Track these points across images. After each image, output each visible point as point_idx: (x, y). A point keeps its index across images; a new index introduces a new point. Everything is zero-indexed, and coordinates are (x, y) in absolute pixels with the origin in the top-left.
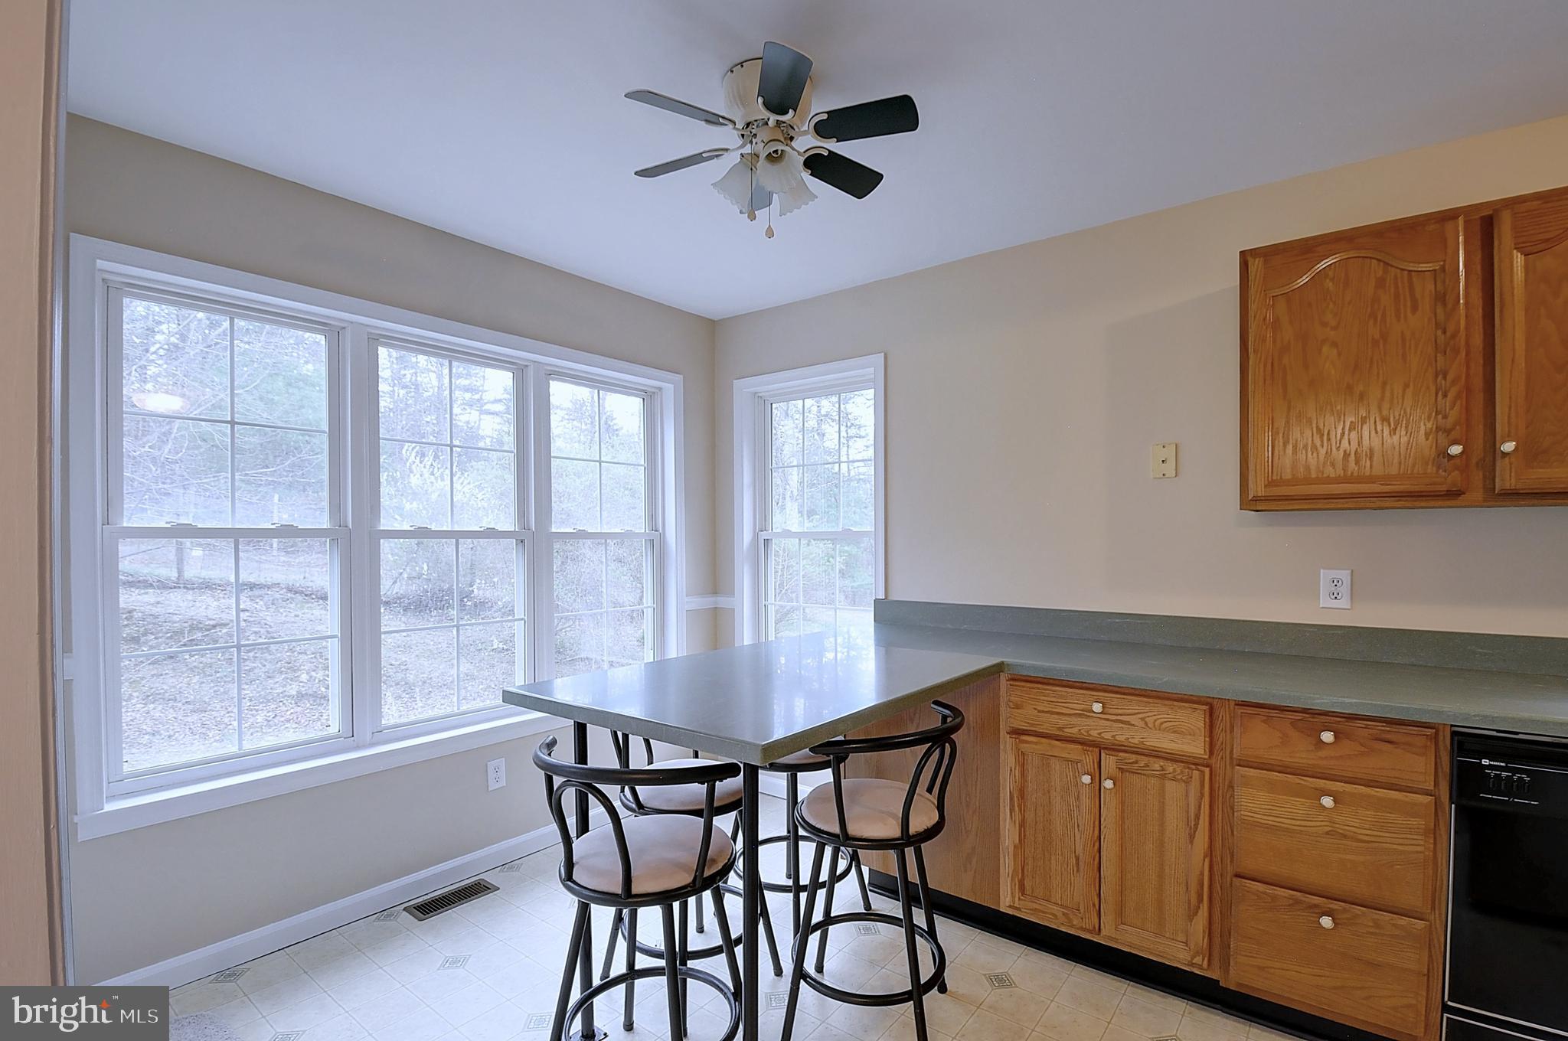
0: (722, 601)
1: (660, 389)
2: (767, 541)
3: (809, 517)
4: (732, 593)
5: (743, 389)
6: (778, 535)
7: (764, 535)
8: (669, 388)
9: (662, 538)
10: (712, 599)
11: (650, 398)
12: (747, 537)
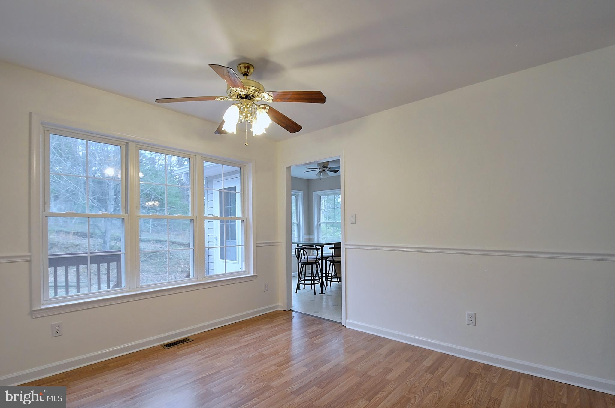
0: (311, 237)
1: (299, 194)
2: (320, 224)
3: (328, 219)
4: (313, 235)
5: (315, 194)
6: (322, 223)
7: (319, 223)
8: (301, 194)
9: (299, 223)
10: (308, 236)
11: (297, 196)
12: (316, 223)
